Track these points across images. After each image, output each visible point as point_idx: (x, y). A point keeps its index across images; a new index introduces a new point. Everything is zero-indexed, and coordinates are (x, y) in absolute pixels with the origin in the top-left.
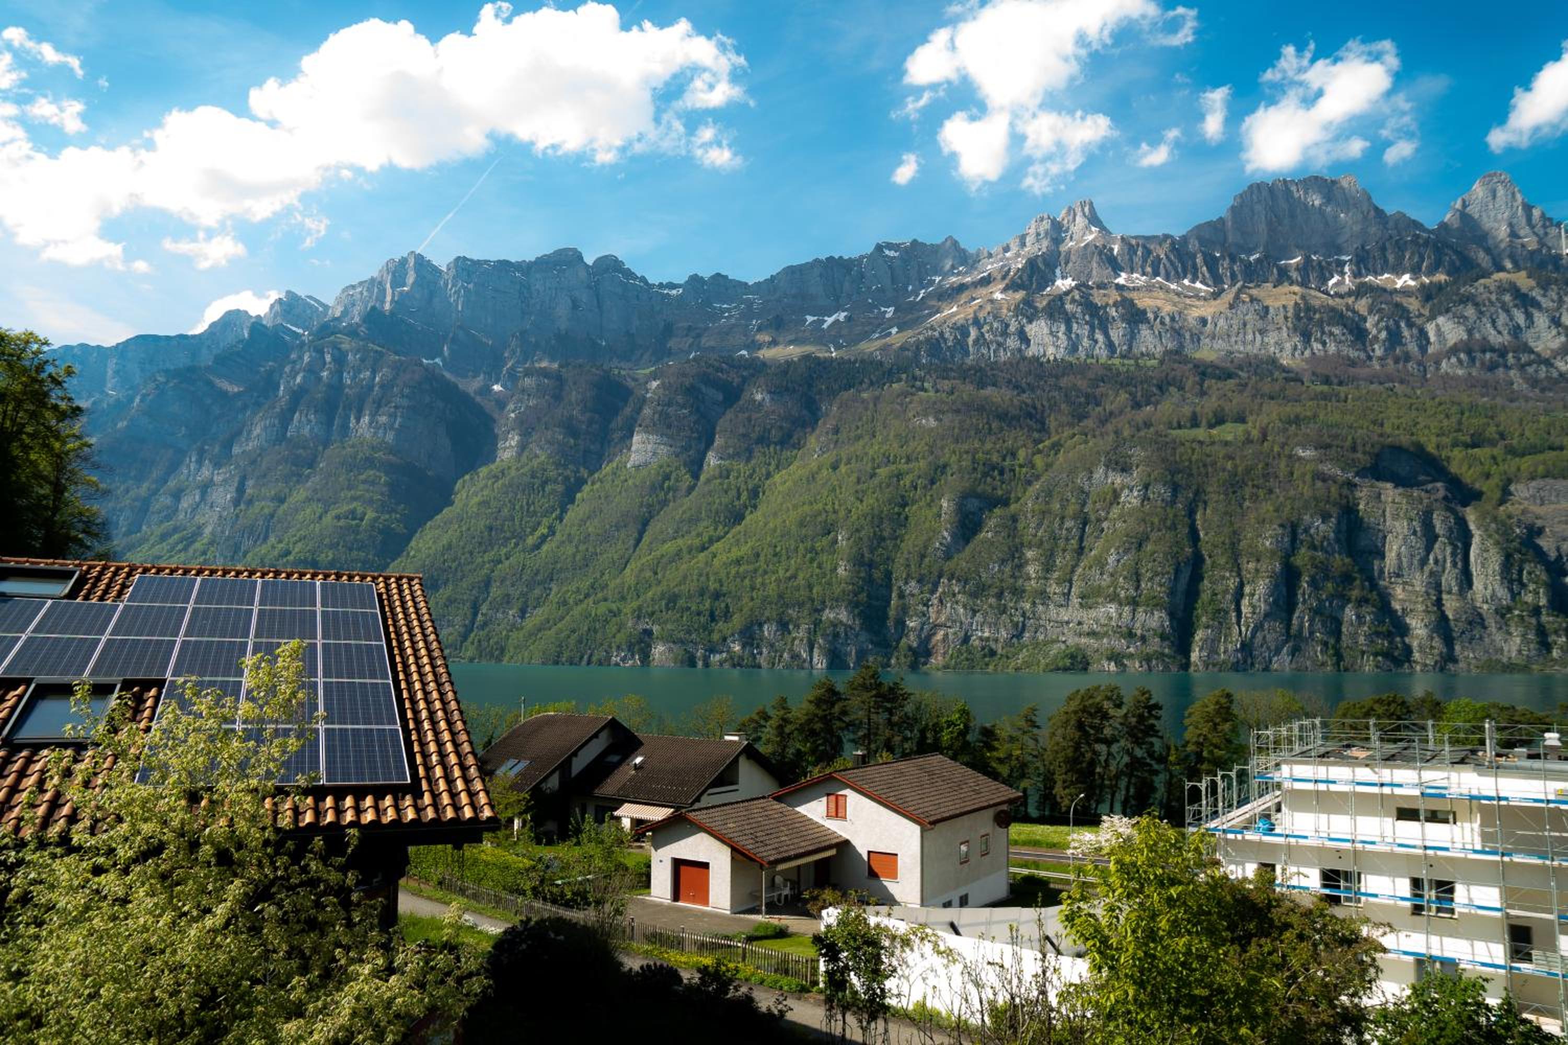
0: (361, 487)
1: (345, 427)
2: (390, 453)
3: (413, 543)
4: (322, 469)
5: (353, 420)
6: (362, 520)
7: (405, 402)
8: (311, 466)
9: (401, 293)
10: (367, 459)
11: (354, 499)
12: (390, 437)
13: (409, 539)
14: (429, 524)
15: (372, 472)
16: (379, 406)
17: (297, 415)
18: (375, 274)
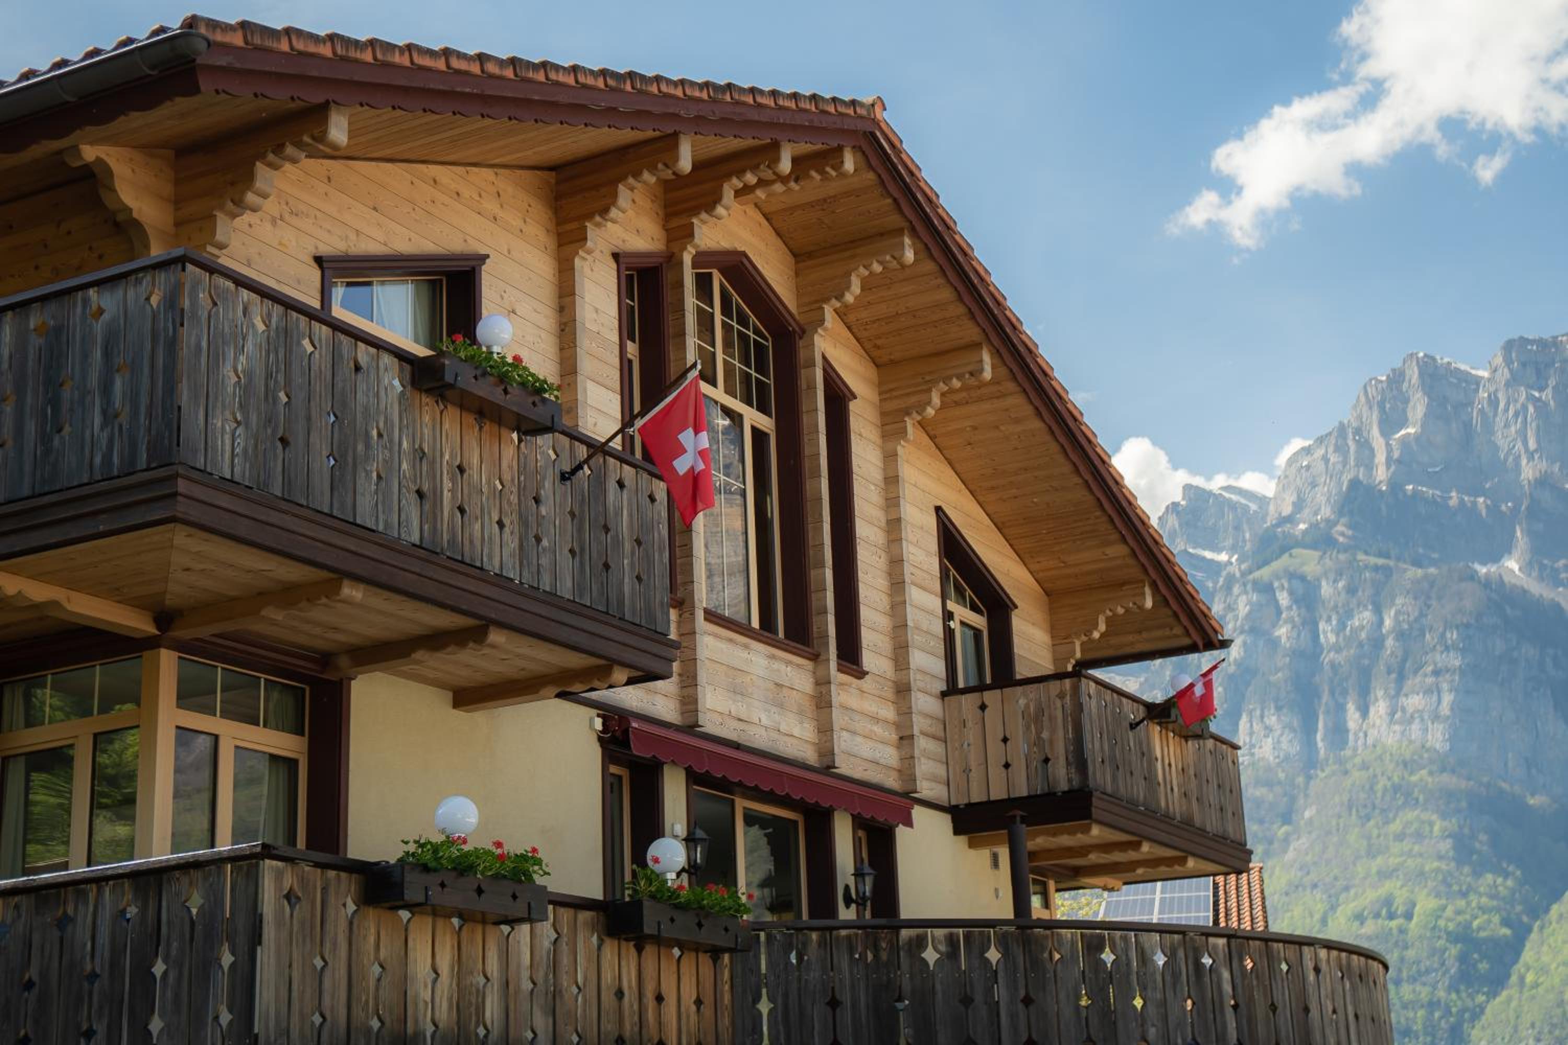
0: (1396, 848)
1: (1339, 732)
2: (1443, 770)
3: (1528, 955)
4: (1311, 821)
5: (1351, 708)
6: (1409, 916)
7: (1455, 660)
8: (1287, 819)
9: (1404, 441)
10: (1396, 789)
11: (1385, 875)
12: (1437, 737)
13: (1515, 946)
14: (1555, 909)
15: (1410, 815)
16: (1401, 678)
17: (1244, 719)
18: (1348, 417)
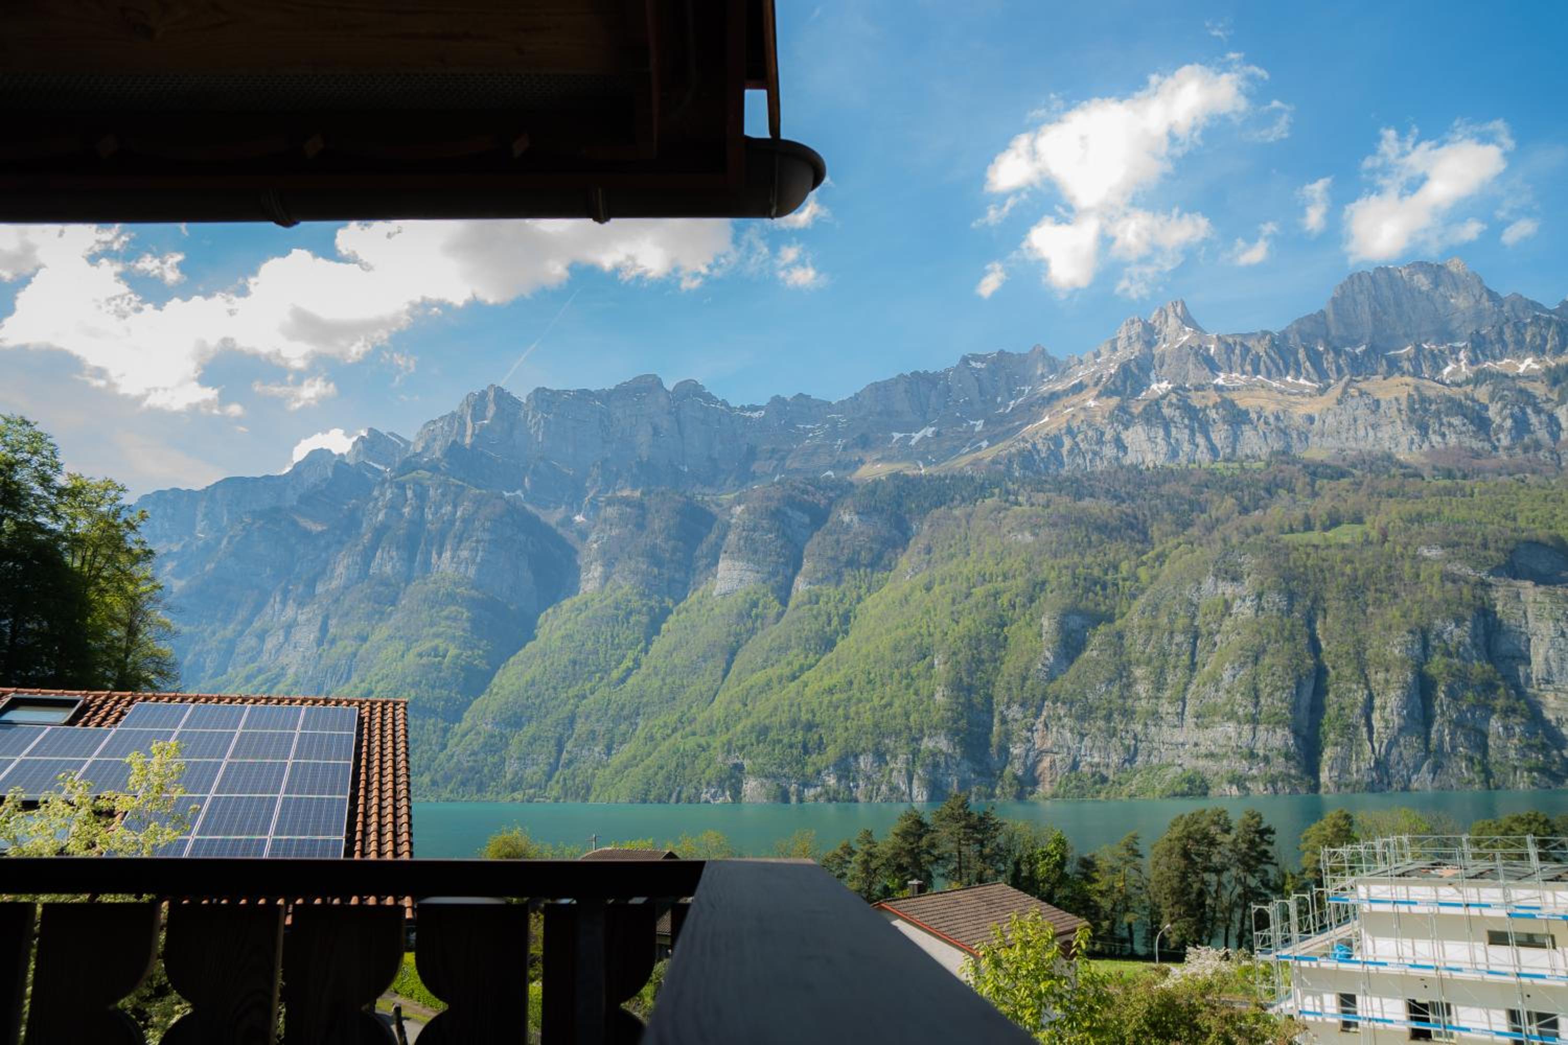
0: (443, 623)
1: (427, 564)
2: (472, 588)
3: (496, 680)
4: (404, 607)
5: (434, 556)
6: (444, 656)
7: (486, 536)
8: (393, 603)
9: (481, 426)
10: (448, 595)
11: (437, 635)
12: (472, 572)
13: (490, 675)
14: (512, 660)
15: (453, 608)
16: (460, 542)
17: (378, 554)
18: (456, 408)
